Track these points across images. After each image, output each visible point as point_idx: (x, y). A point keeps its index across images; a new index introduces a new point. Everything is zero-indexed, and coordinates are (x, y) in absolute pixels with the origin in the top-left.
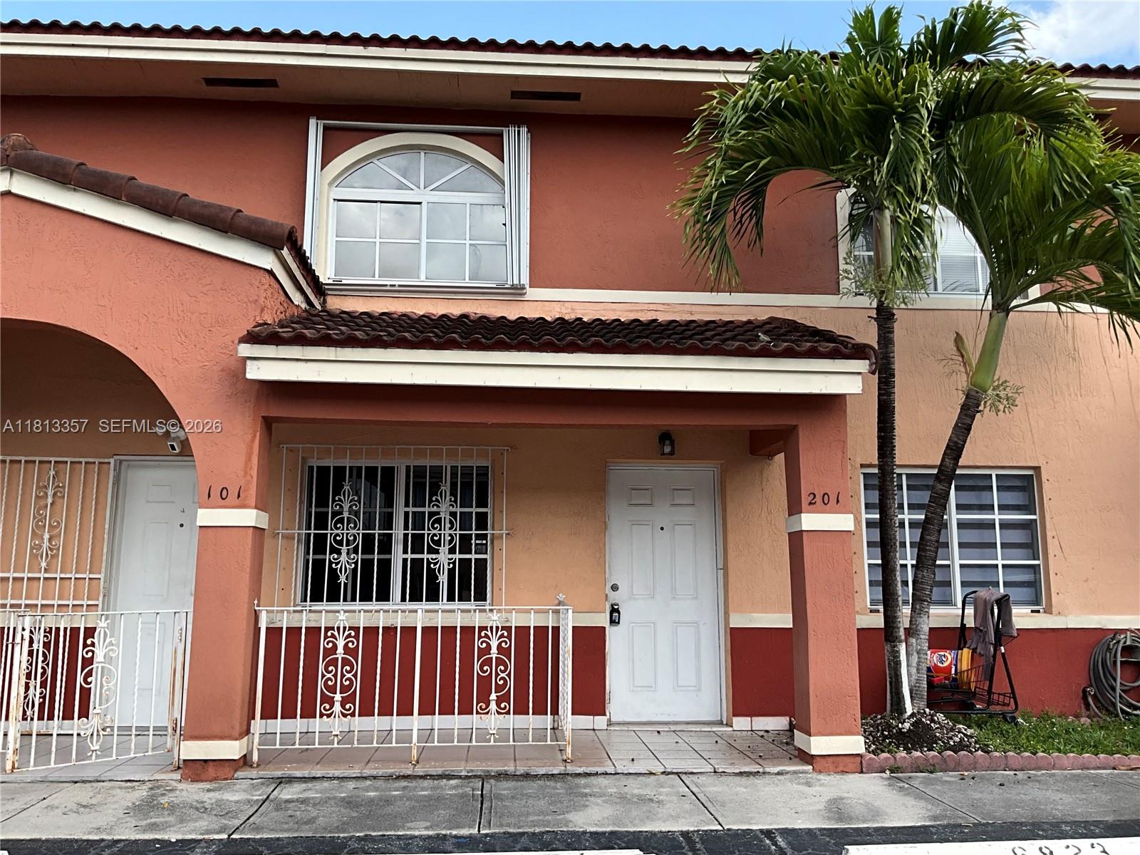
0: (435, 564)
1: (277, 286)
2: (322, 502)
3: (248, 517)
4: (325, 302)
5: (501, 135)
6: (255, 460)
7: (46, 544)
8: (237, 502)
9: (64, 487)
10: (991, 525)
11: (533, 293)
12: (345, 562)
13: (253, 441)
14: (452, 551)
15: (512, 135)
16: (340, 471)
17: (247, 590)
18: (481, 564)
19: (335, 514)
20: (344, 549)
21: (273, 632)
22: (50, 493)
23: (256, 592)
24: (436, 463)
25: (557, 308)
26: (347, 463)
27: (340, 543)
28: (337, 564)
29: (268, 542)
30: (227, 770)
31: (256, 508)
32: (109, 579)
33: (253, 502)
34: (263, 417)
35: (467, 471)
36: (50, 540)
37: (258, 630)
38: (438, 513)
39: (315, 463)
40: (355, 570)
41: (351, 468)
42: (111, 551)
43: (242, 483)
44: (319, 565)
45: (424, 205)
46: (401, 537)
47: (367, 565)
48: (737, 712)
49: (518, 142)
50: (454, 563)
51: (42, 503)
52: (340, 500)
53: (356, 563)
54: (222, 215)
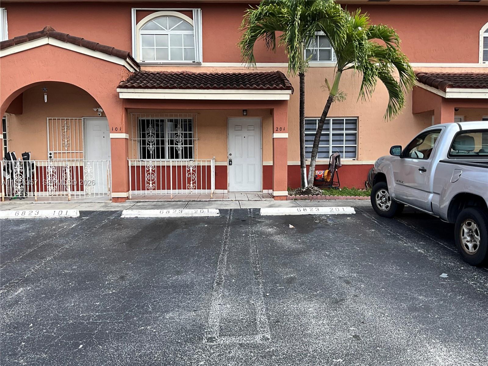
0: (177, 148)
1: (126, 69)
2: (144, 130)
3: (123, 136)
4: (140, 68)
5: (192, 11)
6: (124, 120)
7: (66, 143)
8: (120, 131)
9: (69, 126)
10: (343, 135)
11: (204, 64)
12: (152, 148)
13: (123, 114)
14: (182, 144)
15: (195, 11)
16: (148, 121)
17: (125, 155)
18: (190, 148)
19: (148, 134)
20: (151, 144)
21: (133, 167)
22: (66, 128)
23: (127, 155)
24: (176, 118)
25: (211, 69)
26: (150, 118)
27: (150, 142)
28: (149, 148)
29: (129, 142)
30: (123, 200)
31: (125, 133)
32: (85, 152)
33: (124, 132)
34: (125, 108)
35: (185, 121)
36: (67, 141)
37: (129, 166)
38: (177, 133)
39: (141, 119)
40: (155, 150)
41: (151, 120)
42: (85, 144)
43: (121, 126)
44: (144, 149)
45: (169, 35)
46: (167, 140)
47: (158, 148)
48: (264, 189)
49: (198, 14)
50: (183, 148)
51: (64, 131)
52: (149, 130)
53: (155, 148)
54: (109, 50)
